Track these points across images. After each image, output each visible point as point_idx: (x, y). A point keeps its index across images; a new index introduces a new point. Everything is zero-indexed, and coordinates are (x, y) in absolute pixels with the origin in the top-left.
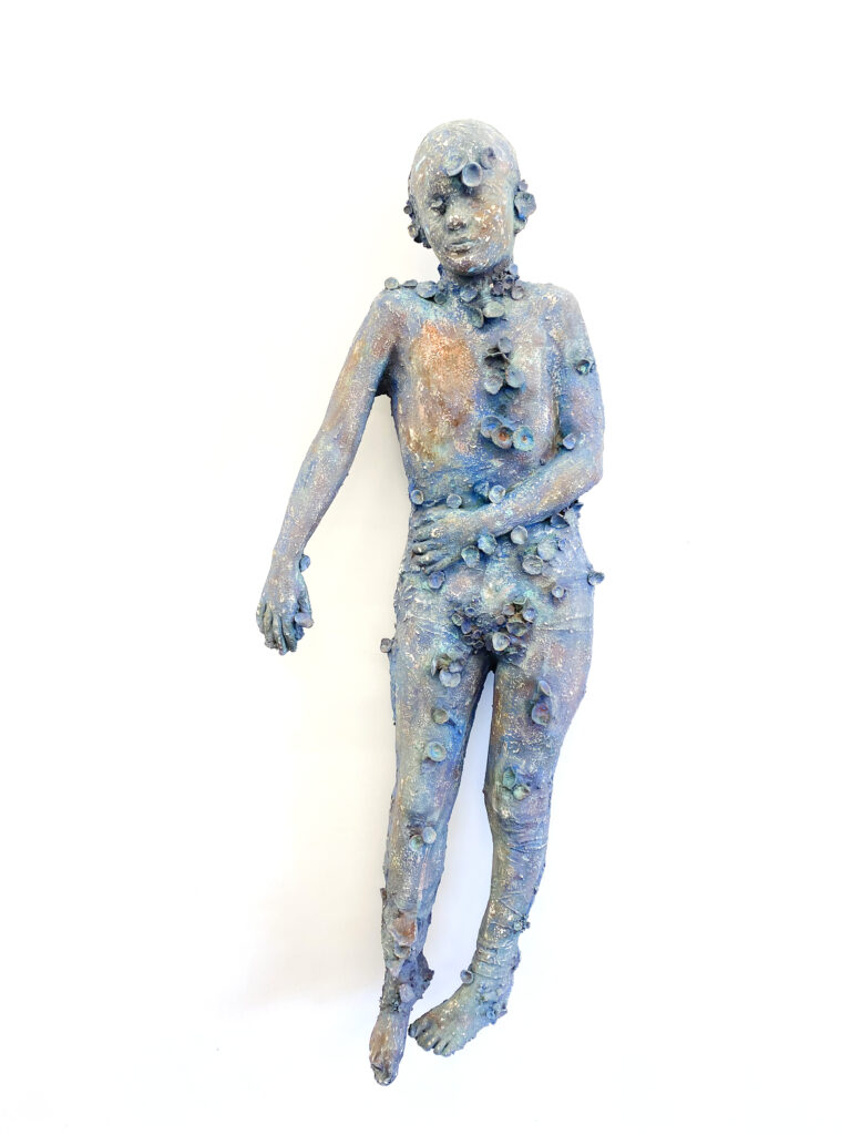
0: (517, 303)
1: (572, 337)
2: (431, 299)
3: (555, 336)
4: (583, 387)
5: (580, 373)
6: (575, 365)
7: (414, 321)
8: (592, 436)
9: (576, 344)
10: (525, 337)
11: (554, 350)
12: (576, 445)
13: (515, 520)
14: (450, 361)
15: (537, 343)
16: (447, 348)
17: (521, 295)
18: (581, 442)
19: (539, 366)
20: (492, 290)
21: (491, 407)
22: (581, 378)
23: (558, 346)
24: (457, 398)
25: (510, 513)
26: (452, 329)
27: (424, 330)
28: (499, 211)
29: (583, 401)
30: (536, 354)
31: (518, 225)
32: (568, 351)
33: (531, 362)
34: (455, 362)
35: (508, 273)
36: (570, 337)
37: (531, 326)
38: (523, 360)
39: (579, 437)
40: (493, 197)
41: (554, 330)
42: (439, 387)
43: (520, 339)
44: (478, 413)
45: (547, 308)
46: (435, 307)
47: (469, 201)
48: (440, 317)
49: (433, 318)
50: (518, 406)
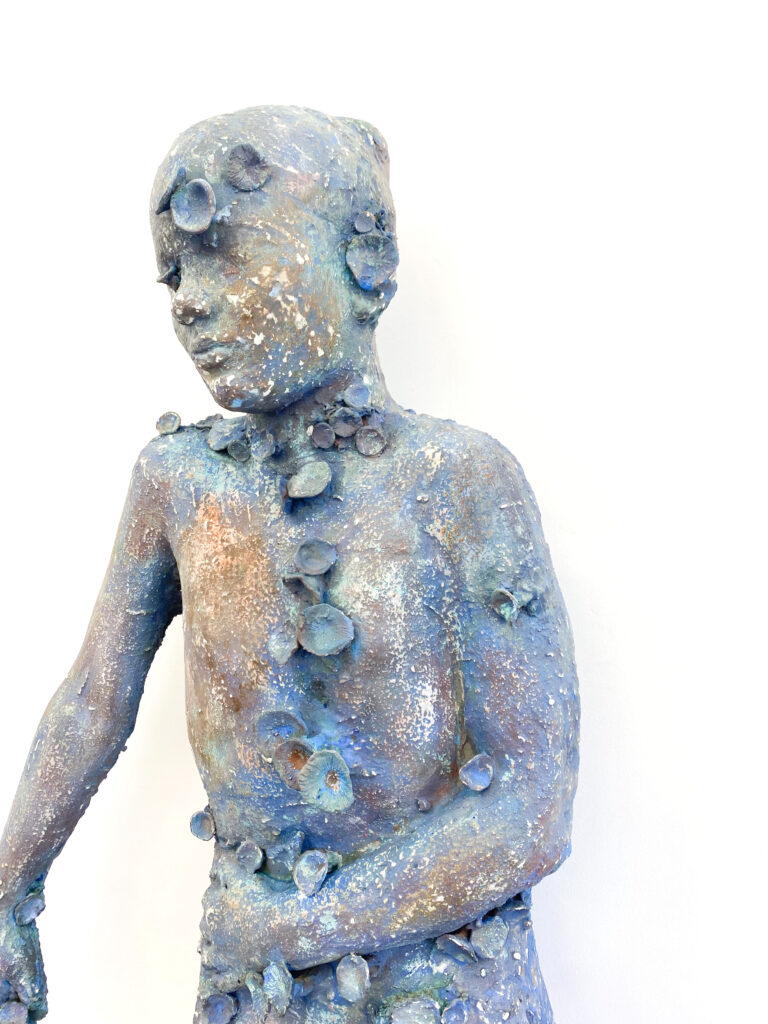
0: (371, 463)
1: (479, 539)
2: (224, 452)
3: (439, 536)
4: (509, 651)
5: (502, 619)
6: (487, 599)
7: (183, 495)
8: (532, 766)
9: (488, 554)
10: (369, 538)
11: (441, 564)
12: (494, 781)
13: (341, 941)
14: (231, 577)
15: (396, 552)
16: (231, 551)
17: (378, 447)
18: (506, 777)
19: (397, 602)
20: (311, 439)
21: (298, 681)
22: (504, 630)
23: (448, 556)
24: (236, 657)
25: (330, 924)
26: (245, 513)
27: (200, 512)
28: (283, 278)
29: (510, 682)
30: (389, 578)
31: (364, 304)
32: (470, 569)
33: (374, 594)
34: (241, 580)
35: (344, 404)
36: (472, 540)
37: (387, 514)
38: (358, 589)
39: (503, 765)
40: (268, 250)
41: (438, 524)
42: (205, 629)
43: (356, 543)
44: (275, 691)
45: (420, 477)
46: (230, 468)
47: (218, 262)
48: (230, 490)
49: (220, 489)
50: (350, 685)
